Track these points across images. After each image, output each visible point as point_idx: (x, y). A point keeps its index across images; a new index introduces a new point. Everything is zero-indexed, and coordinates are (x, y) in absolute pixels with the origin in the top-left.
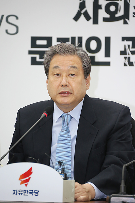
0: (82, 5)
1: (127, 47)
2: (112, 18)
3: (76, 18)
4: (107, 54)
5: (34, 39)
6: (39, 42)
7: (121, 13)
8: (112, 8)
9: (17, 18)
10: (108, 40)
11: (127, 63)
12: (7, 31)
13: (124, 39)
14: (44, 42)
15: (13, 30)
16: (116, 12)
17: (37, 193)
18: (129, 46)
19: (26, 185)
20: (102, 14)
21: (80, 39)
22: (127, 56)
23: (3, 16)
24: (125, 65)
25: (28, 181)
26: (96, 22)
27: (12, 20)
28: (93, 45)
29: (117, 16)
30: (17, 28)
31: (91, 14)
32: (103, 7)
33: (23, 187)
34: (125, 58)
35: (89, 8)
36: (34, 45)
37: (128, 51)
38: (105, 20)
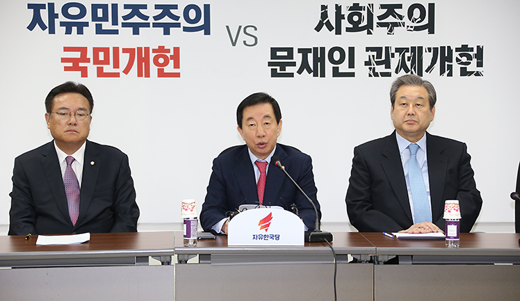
0: (324, 15)
1: (371, 57)
2: (356, 28)
3: (318, 28)
4: (352, 65)
5: (274, 51)
6: (279, 54)
7: (364, 23)
8: (356, 18)
9: (256, 29)
10: (352, 50)
11: (372, 74)
12: (245, 42)
13: (368, 49)
14: (285, 54)
15: (251, 41)
16: (359, 22)
17: (278, 237)
18: (373, 56)
19: (266, 230)
20: (345, 24)
21: (323, 49)
22: (372, 66)
23: (240, 27)
24: (370, 76)
25: (268, 225)
26: (338, 32)
27: (249, 30)
28: (337, 56)
29: (360, 26)
30: (256, 38)
31: (334, 25)
32: (346, 17)
33: (263, 232)
34: (370, 69)
35: (332, 18)
36: (273, 56)
37: (372, 61)
38: (348, 30)
